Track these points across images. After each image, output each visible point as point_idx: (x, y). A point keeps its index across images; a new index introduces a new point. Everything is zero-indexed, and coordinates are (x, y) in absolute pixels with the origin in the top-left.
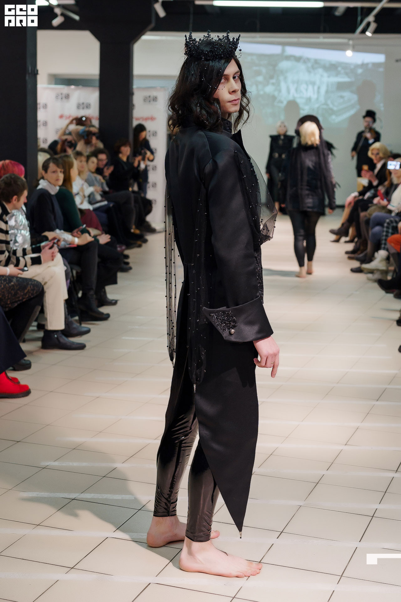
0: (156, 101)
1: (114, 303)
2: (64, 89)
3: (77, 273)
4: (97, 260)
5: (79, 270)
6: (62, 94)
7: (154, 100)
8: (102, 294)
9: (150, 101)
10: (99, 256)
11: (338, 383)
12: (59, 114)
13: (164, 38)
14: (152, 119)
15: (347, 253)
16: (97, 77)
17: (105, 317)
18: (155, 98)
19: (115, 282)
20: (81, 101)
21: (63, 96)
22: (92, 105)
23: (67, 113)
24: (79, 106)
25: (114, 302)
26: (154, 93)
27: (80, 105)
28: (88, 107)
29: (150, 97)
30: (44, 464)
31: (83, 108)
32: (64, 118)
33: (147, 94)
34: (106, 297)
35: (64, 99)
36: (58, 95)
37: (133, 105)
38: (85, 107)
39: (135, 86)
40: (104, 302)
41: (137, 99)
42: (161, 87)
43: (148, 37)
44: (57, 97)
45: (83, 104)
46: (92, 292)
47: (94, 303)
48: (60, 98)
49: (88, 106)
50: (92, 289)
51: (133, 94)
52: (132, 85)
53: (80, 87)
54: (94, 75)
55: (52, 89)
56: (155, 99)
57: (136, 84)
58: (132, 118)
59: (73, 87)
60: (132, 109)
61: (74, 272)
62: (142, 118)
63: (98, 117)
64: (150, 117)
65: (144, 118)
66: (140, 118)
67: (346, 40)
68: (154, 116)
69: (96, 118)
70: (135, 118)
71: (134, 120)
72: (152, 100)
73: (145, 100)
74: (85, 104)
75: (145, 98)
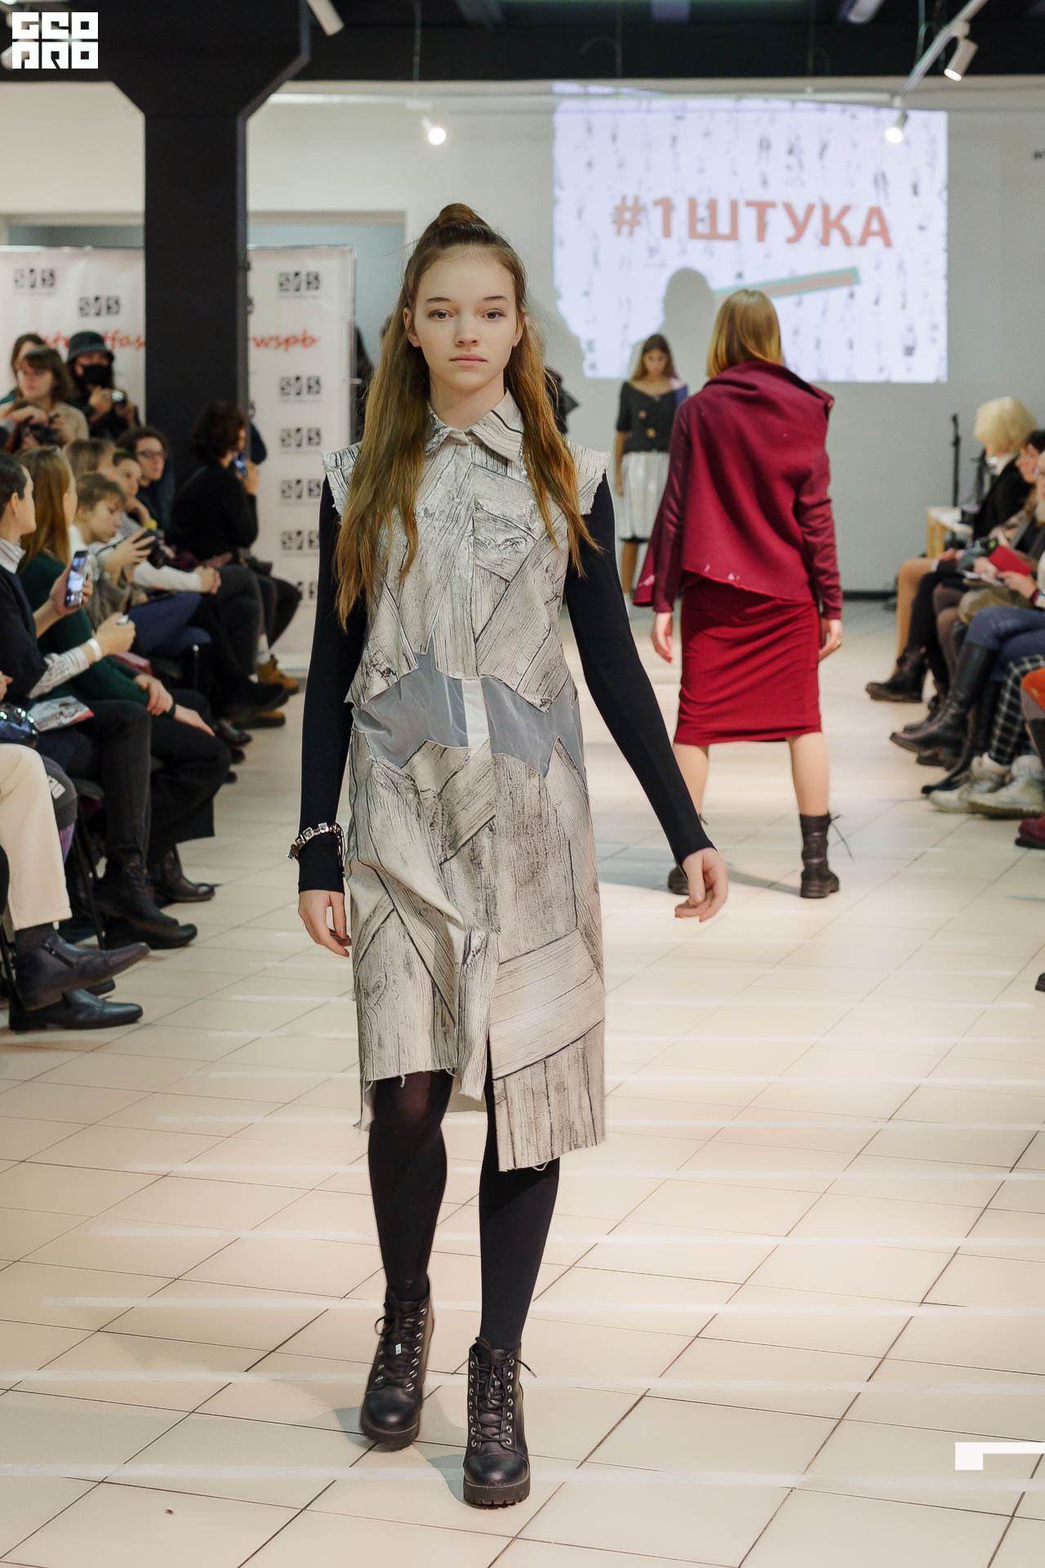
0: (317, 288)
1: (205, 894)
2: (39, 256)
4: (149, 763)
6: (32, 271)
7: (314, 285)
8: (168, 866)
9: (298, 290)
11: (890, 1119)
13: (336, 99)
14: (306, 341)
16: (140, 221)
17: (182, 937)
18: (312, 279)
19: (205, 829)
20: (92, 293)
21: (38, 275)
24: (84, 307)
25: (203, 889)
26: (309, 265)
27: (86, 302)
28: (114, 308)
29: (297, 274)
31: (98, 314)
33: (289, 266)
34: (181, 876)
35: (39, 288)
36: (22, 275)
37: (249, 302)
38: (104, 310)
39: (251, 246)
40: (174, 890)
41: (260, 282)
42: (333, 247)
43: (288, 98)
44: (17, 283)
45: (97, 299)
46: (135, 862)
47: (147, 895)
48: (29, 282)
49: (112, 307)
50: (139, 852)
51: (247, 267)
52: (245, 242)
53: (88, 249)
54: (133, 215)
55: (4, 257)
56: (314, 281)
57: (256, 238)
58: (246, 339)
59: (66, 250)
60: (246, 314)
62: (277, 339)
63: (143, 339)
64: (300, 335)
65: (282, 339)
66: (271, 339)
67: (884, 97)
68: (313, 331)
69: (138, 340)
70: (255, 339)
71: (252, 345)
72: (304, 285)
73: (285, 287)
74: (103, 302)
75: (283, 279)
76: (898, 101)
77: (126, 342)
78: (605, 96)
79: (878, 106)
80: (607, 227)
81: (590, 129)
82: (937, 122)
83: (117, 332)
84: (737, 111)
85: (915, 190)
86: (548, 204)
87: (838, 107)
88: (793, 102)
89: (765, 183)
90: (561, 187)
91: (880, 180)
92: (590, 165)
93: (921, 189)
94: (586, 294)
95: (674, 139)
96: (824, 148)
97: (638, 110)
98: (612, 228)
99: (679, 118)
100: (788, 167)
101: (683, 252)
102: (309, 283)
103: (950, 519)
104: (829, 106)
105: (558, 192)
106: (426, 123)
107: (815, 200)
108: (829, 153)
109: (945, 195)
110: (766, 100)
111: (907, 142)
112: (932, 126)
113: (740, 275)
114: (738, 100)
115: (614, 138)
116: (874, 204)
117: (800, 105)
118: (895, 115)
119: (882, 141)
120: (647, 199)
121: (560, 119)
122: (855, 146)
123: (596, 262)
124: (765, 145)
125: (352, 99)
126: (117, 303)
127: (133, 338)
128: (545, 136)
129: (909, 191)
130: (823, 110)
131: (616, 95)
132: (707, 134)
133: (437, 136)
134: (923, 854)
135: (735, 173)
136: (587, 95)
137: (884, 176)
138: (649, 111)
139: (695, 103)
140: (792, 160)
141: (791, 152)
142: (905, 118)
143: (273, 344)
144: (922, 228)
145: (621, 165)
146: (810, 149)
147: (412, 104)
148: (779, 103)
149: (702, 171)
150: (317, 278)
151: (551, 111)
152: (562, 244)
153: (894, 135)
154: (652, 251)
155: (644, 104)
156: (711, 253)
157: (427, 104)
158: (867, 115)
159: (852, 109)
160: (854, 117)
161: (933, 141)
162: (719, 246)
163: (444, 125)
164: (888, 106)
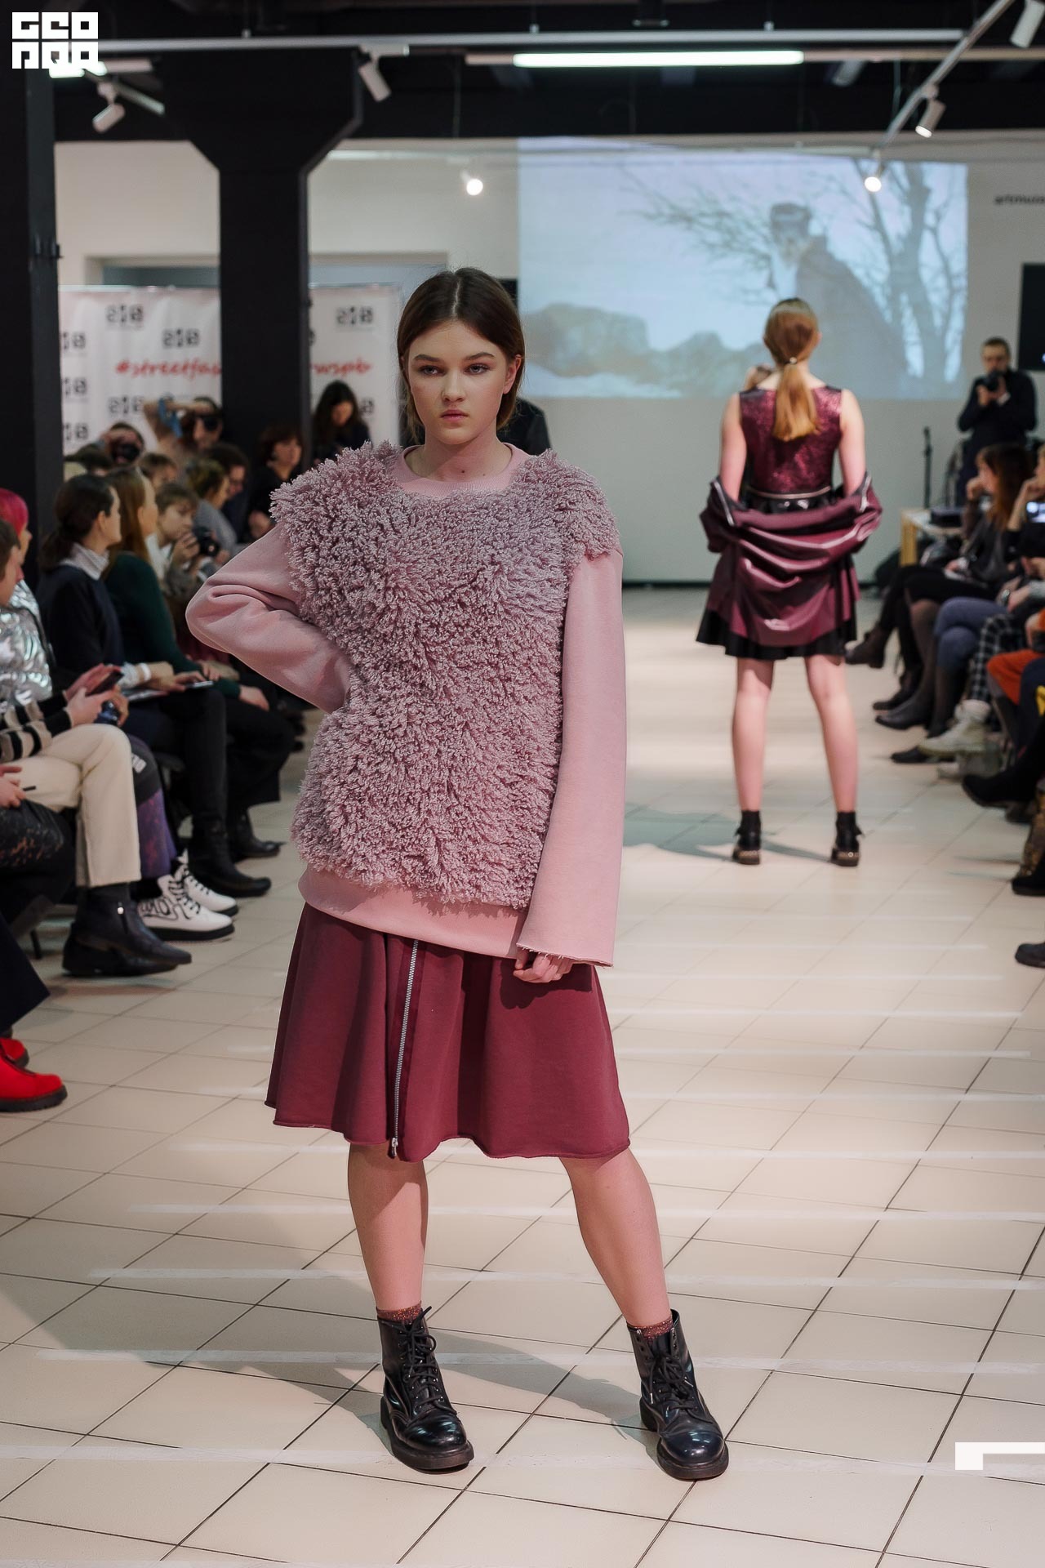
0: (370, 321)
1: (271, 850)
2: (131, 296)
3: (173, 774)
4: (225, 739)
5: (178, 766)
6: (122, 308)
7: (366, 318)
8: (241, 827)
9: (353, 322)
10: (231, 730)
11: (862, 1047)
12: (117, 360)
13: (387, 155)
14: (361, 367)
15: (878, 706)
16: (215, 263)
17: (257, 889)
20: (174, 327)
21: (127, 311)
22: (203, 335)
23: (136, 359)
24: (167, 341)
25: (270, 847)
26: (362, 301)
27: (170, 335)
28: (193, 341)
29: (352, 310)
30: (99, 1274)
31: (180, 344)
32: (130, 372)
33: (345, 302)
34: (250, 835)
35: (129, 322)
36: (114, 311)
37: (310, 333)
38: (185, 343)
39: (312, 285)
40: (247, 848)
41: (321, 316)
42: (383, 285)
43: (344, 154)
44: (110, 318)
45: (179, 332)
48: (120, 318)
49: (192, 339)
50: (217, 817)
51: (309, 304)
52: (307, 281)
53: (171, 288)
54: (209, 257)
55: (98, 296)
56: (367, 315)
57: (317, 278)
58: (308, 366)
59: (152, 289)
60: (308, 344)
61: (166, 774)
62: (335, 366)
63: (219, 366)
64: (355, 362)
65: (340, 366)
66: (330, 367)
67: (864, 150)
68: (366, 360)
69: (214, 368)
70: (316, 367)
71: (313, 372)
72: (358, 319)
73: (342, 320)
74: (184, 334)
75: (341, 314)
76: (877, 154)
77: (203, 369)
78: (621, 151)
79: (859, 158)
83: (196, 361)
84: (738, 163)
88: (783, 154)
97: (651, 162)
102: (363, 318)
103: (921, 519)
106: (465, 176)
111: (886, 189)
114: (738, 153)
117: (791, 157)
118: (875, 165)
119: (864, 188)
125: (401, 155)
126: (196, 334)
127: (210, 366)
131: (632, 150)
133: (474, 187)
134: (895, 813)
142: (884, 168)
143: (332, 370)
147: (453, 160)
150: (369, 312)
153: (874, 184)
157: (465, 160)
159: (836, 160)
163: (482, 178)
164: (869, 157)
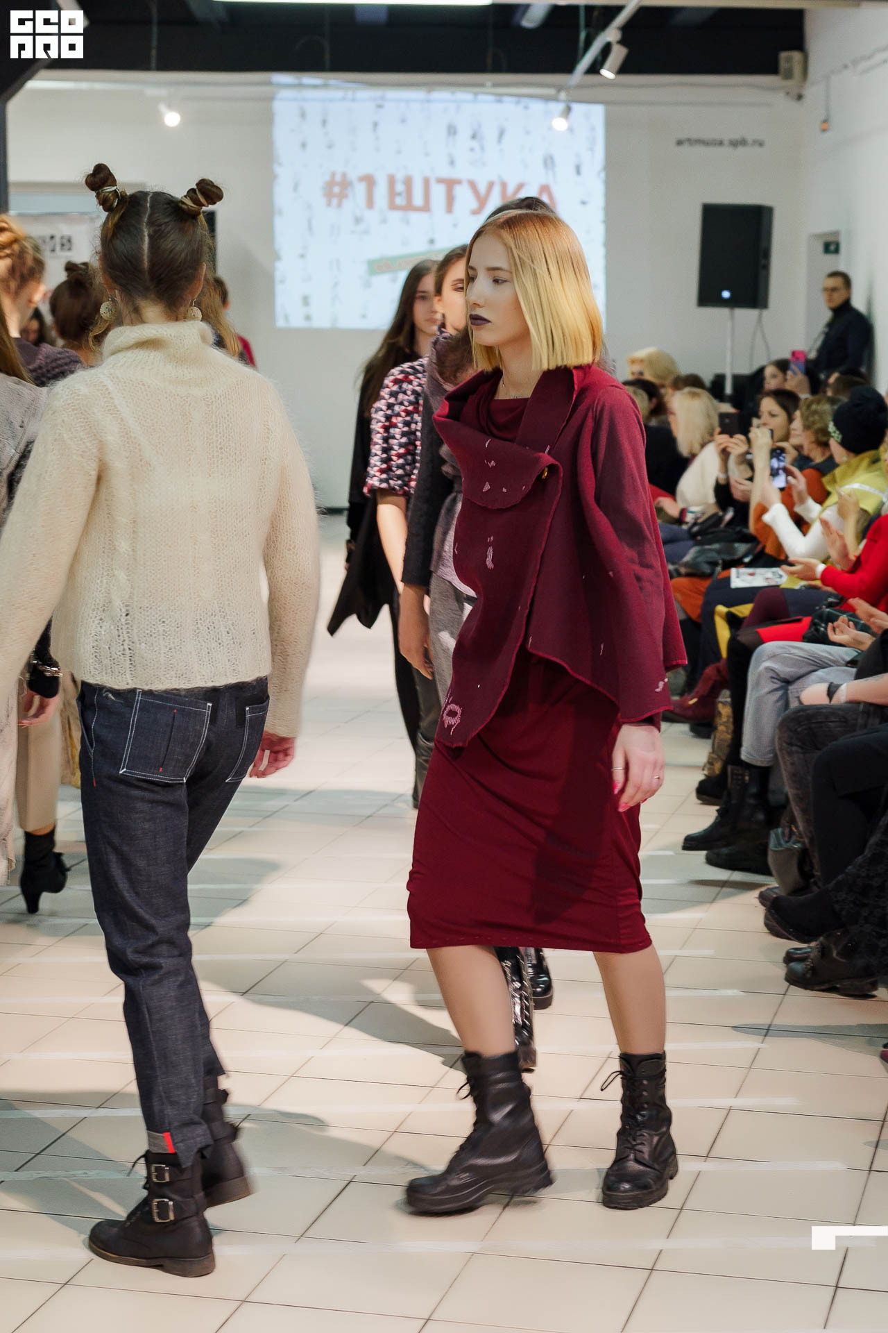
0: (70, 249)
7: (66, 247)
9: (53, 251)
18: (65, 241)
26: (63, 230)
29: (53, 238)
33: (45, 230)
43: (41, 82)
56: (67, 244)
57: (16, 207)
67: (552, 91)
72: (59, 248)
76: (563, 95)
78: (315, 87)
79: (547, 99)
80: (319, 200)
81: (303, 115)
82: (597, 113)
84: (428, 101)
85: (578, 170)
86: (269, 179)
87: (513, 99)
88: (476, 94)
89: (452, 163)
90: (280, 164)
91: (549, 162)
92: (304, 145)
93: (584, 170)
94: (302, 256)
95: (375, 125)
96: (501, 134)
97: (344, 99)
98: (323, 201)
99: (380, 106)
100: (472, 150)
101: (384, 221)
102: (63, 245)
104: (506, 99)
105: (278, 170)
106: (163, 108)
107: (494, 178)
108: (506, 138)
109: (603, 175)
110: (453, 93)
111: (571, 130)
112: (591, 116)
113: (432, 242)
114: (429, 91)
115: (324, 123)
116: (543, 181)
117: (481, 97)
118: (561, 107)
119: (550, 128)
120: (353, 175)
121: (278, 106)
122: (528, 133)
123: (310, 228)
124: (452, 131)
125: (98, 86)
128: (267, 120)
129: (572, 170)
130: (500, 101)
131: (325, 86)
132: (403, 121)
133: (172, 119)
135: (427, 154)
136: (300, 86)
137: (551, 158)
138: (354, 100)
139: (392, 94)
140: (475, 144)
141: (474, 137)
142: (568, 110)
144: (584, 203)
145: (330, 147)
146: (490, 135)
147: (151, 91)
148: (464, 96)
149: (399, 152)
150: (70, 241)
151: (271, 99)
152: (280, 213)
153: (560, 124)
154: (358, 220)
155: (350, 94)
156: (408, 222)
157: (163, 92)
158: (537, 106)
159: (525, 101)
160: (526, 108)
161: (593, 129)
162: (415, 217)
163: (178, 110)
164: (555, 99)
